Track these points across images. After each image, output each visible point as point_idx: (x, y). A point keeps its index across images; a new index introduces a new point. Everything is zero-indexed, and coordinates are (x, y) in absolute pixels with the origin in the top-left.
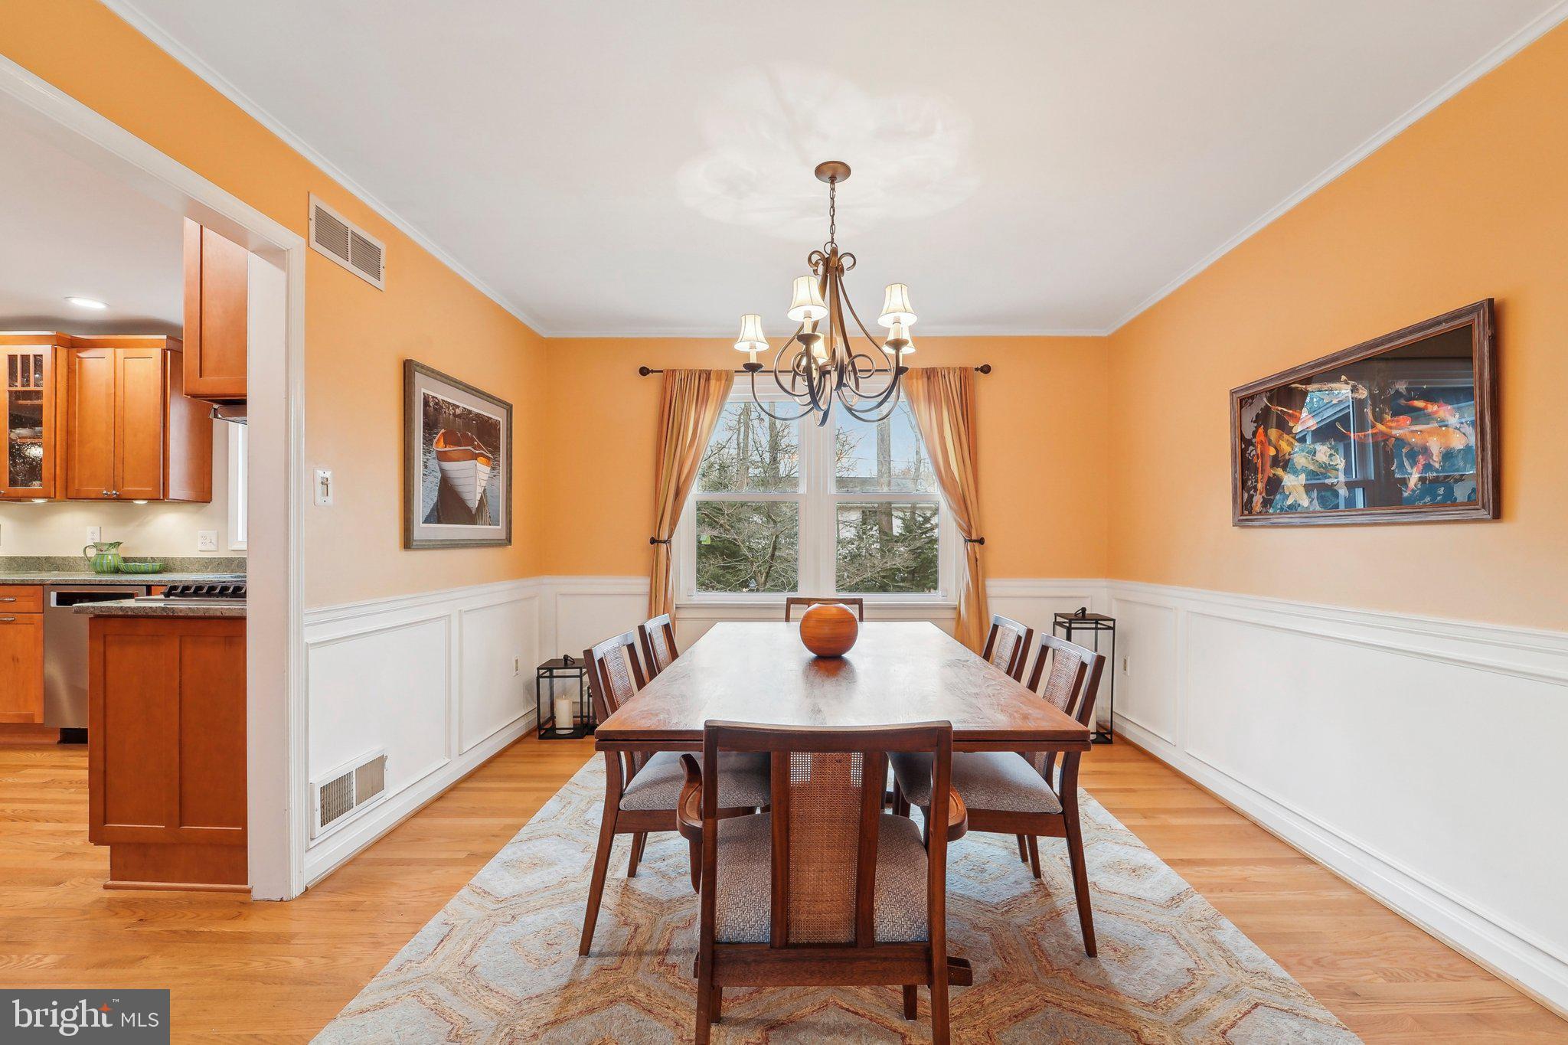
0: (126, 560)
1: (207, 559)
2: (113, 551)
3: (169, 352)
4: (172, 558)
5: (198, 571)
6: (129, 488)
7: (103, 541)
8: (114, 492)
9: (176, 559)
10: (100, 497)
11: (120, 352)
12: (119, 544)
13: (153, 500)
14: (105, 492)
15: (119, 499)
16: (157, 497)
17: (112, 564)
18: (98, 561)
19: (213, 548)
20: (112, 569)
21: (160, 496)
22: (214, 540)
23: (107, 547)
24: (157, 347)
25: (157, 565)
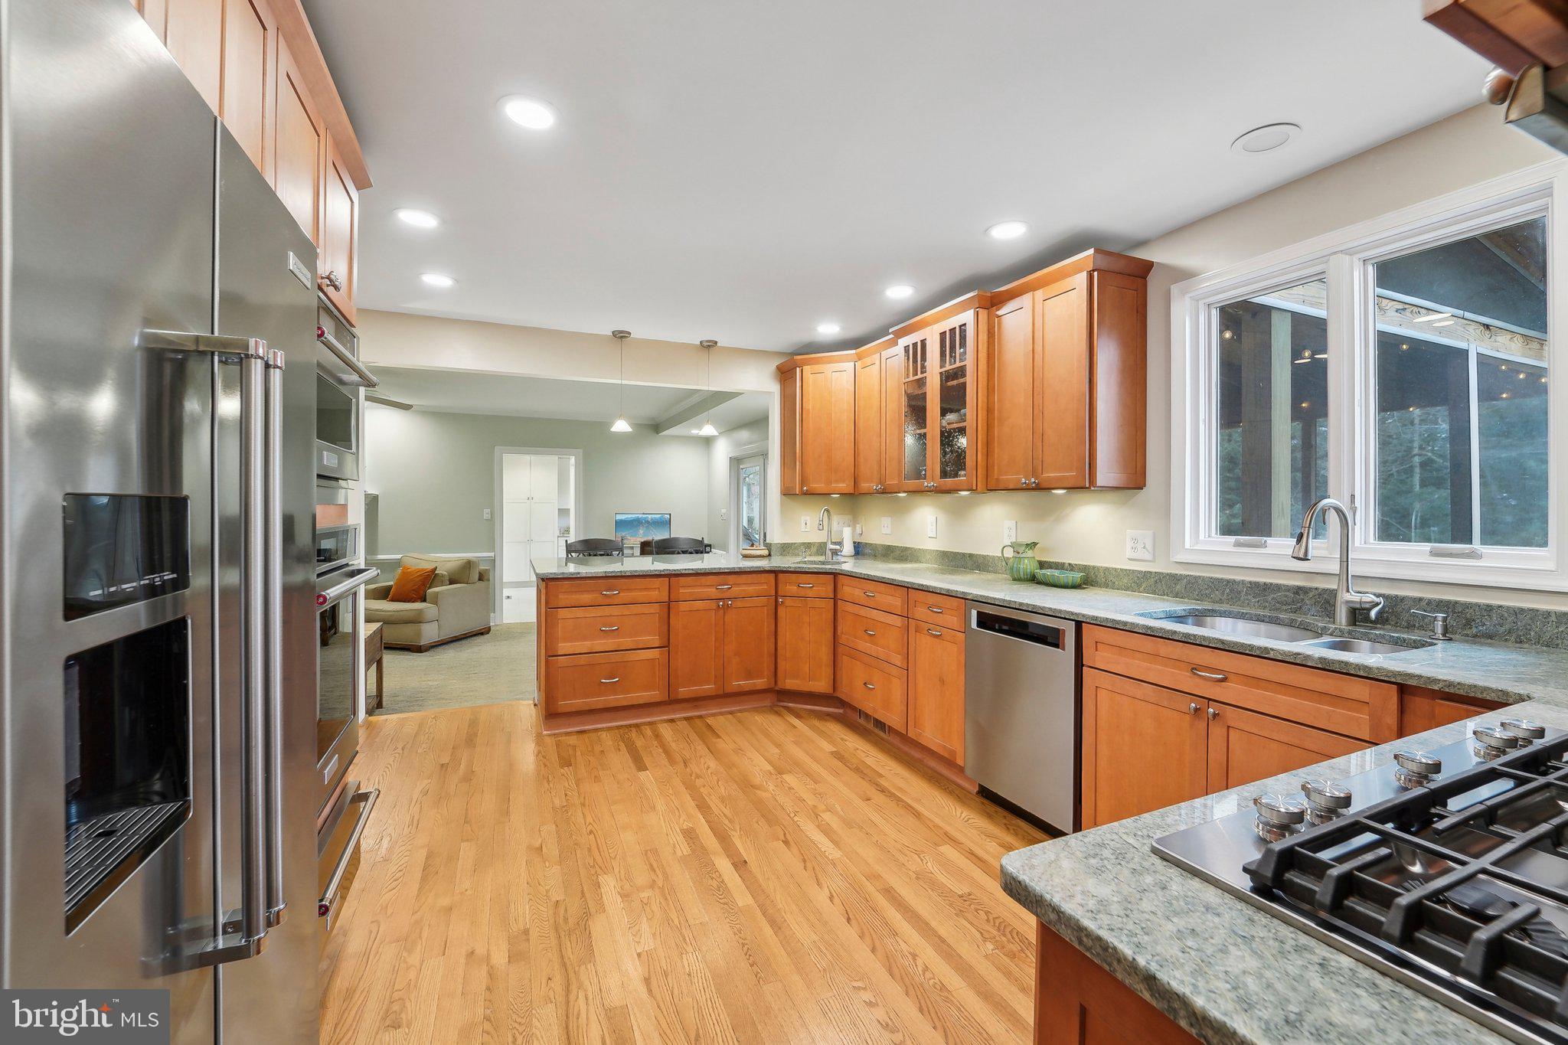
0: (1042, 565)
1: (1140, 572)
2: (1030, 553)
3: (1096, 273)
4: (1094, 567)
5: (1127, 589)
6: (1050, 474)
7: (1020, 540)
8: (1033, 480)
9: (1098, 568)
10: (1018, 487)
11: (1039, 294)
12: (1035, 544)
13: (1075, 488)
14: (1023, 480)
15: (1039, 488)
16: (1082, 485)
17: (1028, 571)
18: (1015, 566)
19: (1148, 557)
20: (1029, 577)
21: (1084, 484)
22: (1149, 546)
23: (1024, 548)
24: (1080, 271)
25: (1077, 576)
